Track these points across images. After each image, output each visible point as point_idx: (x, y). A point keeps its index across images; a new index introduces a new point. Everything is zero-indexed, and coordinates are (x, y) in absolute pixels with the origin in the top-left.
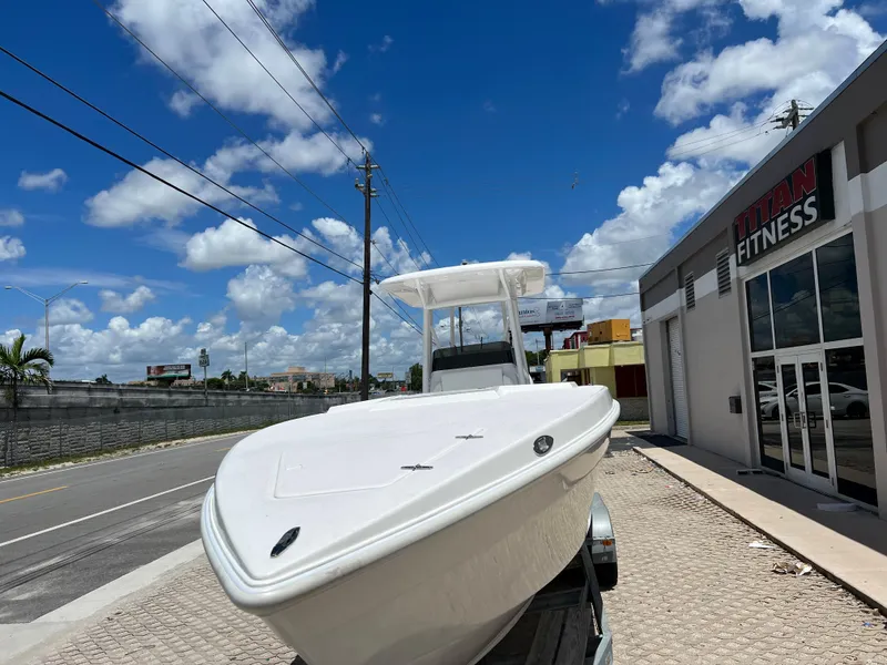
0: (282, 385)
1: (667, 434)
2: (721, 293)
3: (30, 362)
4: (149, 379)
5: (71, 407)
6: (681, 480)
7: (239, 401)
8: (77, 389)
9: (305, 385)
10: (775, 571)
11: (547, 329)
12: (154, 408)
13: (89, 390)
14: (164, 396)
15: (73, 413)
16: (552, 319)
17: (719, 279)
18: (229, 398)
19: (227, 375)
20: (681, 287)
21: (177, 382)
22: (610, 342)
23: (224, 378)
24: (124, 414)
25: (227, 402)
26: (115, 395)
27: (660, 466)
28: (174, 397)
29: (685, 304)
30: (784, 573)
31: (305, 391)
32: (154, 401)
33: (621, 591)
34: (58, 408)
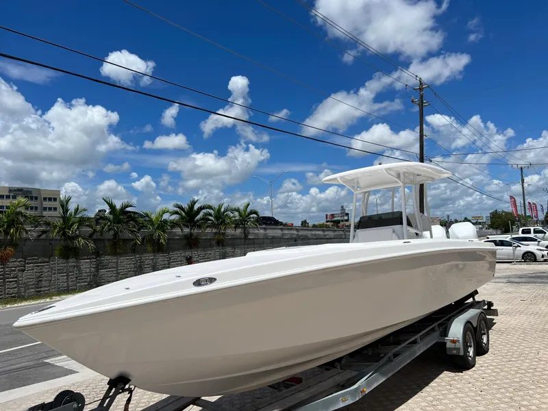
3: (251, 216)
4: (327, 222)
5: (273, 238)
8: (276, 229)
12: (316, 239)
14: (320, 233)
15: (274, 241)
24: (299, 242)
26: (295, 232)
28: (326, 233)
32: (315, 235)
33: (466, 374)
34: (267, 238)
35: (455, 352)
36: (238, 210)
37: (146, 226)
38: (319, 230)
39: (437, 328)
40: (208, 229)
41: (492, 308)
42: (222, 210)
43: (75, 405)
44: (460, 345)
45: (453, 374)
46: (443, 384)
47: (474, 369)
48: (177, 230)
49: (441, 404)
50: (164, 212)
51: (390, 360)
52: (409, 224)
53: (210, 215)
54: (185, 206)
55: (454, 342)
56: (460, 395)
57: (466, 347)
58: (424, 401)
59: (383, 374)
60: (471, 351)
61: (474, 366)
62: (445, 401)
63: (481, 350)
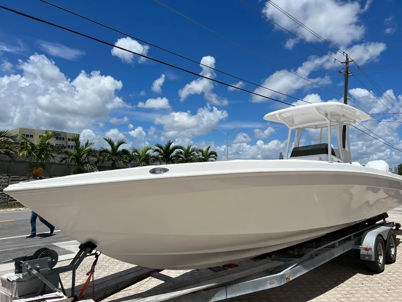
3: (211, 156)
33: (376, 277)
35: (368, 258)
36: (202, 151)
37: (135, 159)
39: (352, 238)
41: (400, 229)
42: (190, 150)
43: (49, 260)
44: (372, 252)
45: (365, 276)
46: (357, 282)
47: (382, 273)
48: (157, 163)
49: (354, 297)
50: (148, 149)
51: (312, 257)
52: (333, 153)
53: (181, 153)
54: (164, 146)
55: (366, 249)
56: (370, 292)
57: (377, 255)
58: (339, 294)
59: (306, 267)
60: (381, 259)
61: (383, 271)
62: (358, 295)
63: (390, 260)
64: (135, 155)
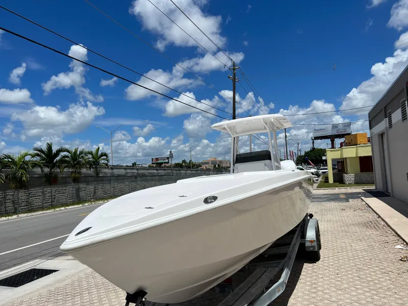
0: (207, 165)
1: (383, 191)
2: (403, 120)
3: (102, 158)
4: (153, 164)
5: (119, 176)
6: (377, 214)
7: (186, 173)
8: (121, 168)
9: (217, 166)
10: (401, 260)
11: (332, 138)
12: (151, 176)
13: (125, 169)
14: (155, 171)
15: (119, 178)
16: (335, 133)
17: (402, 113)
18: (182, 172)
19: (184, 161)
20: (386, 117)
21: (164, 165)
22: (356, 145)
23: (183, 163)
24: (139, 179)
25: (180, 173)
26: (135, 171)
27: (370, 207)
28: (159, 172)
29: (388, 125)
30: (405, 261)
31: (217, 168)
32: (151, 173)
33: (318, 264)
34: (113, 176)
35: (312, 249)
36: (91, 153)
37: (9, 166)
38: (154, 169)
40: (66, 169)
42: (78, 153)
44: (315, 244)
48: (38, 170)
50: (27, 155)
53: (67, 157)
54: (44, 148)
55: (311, 242)
64: (8, 161)
